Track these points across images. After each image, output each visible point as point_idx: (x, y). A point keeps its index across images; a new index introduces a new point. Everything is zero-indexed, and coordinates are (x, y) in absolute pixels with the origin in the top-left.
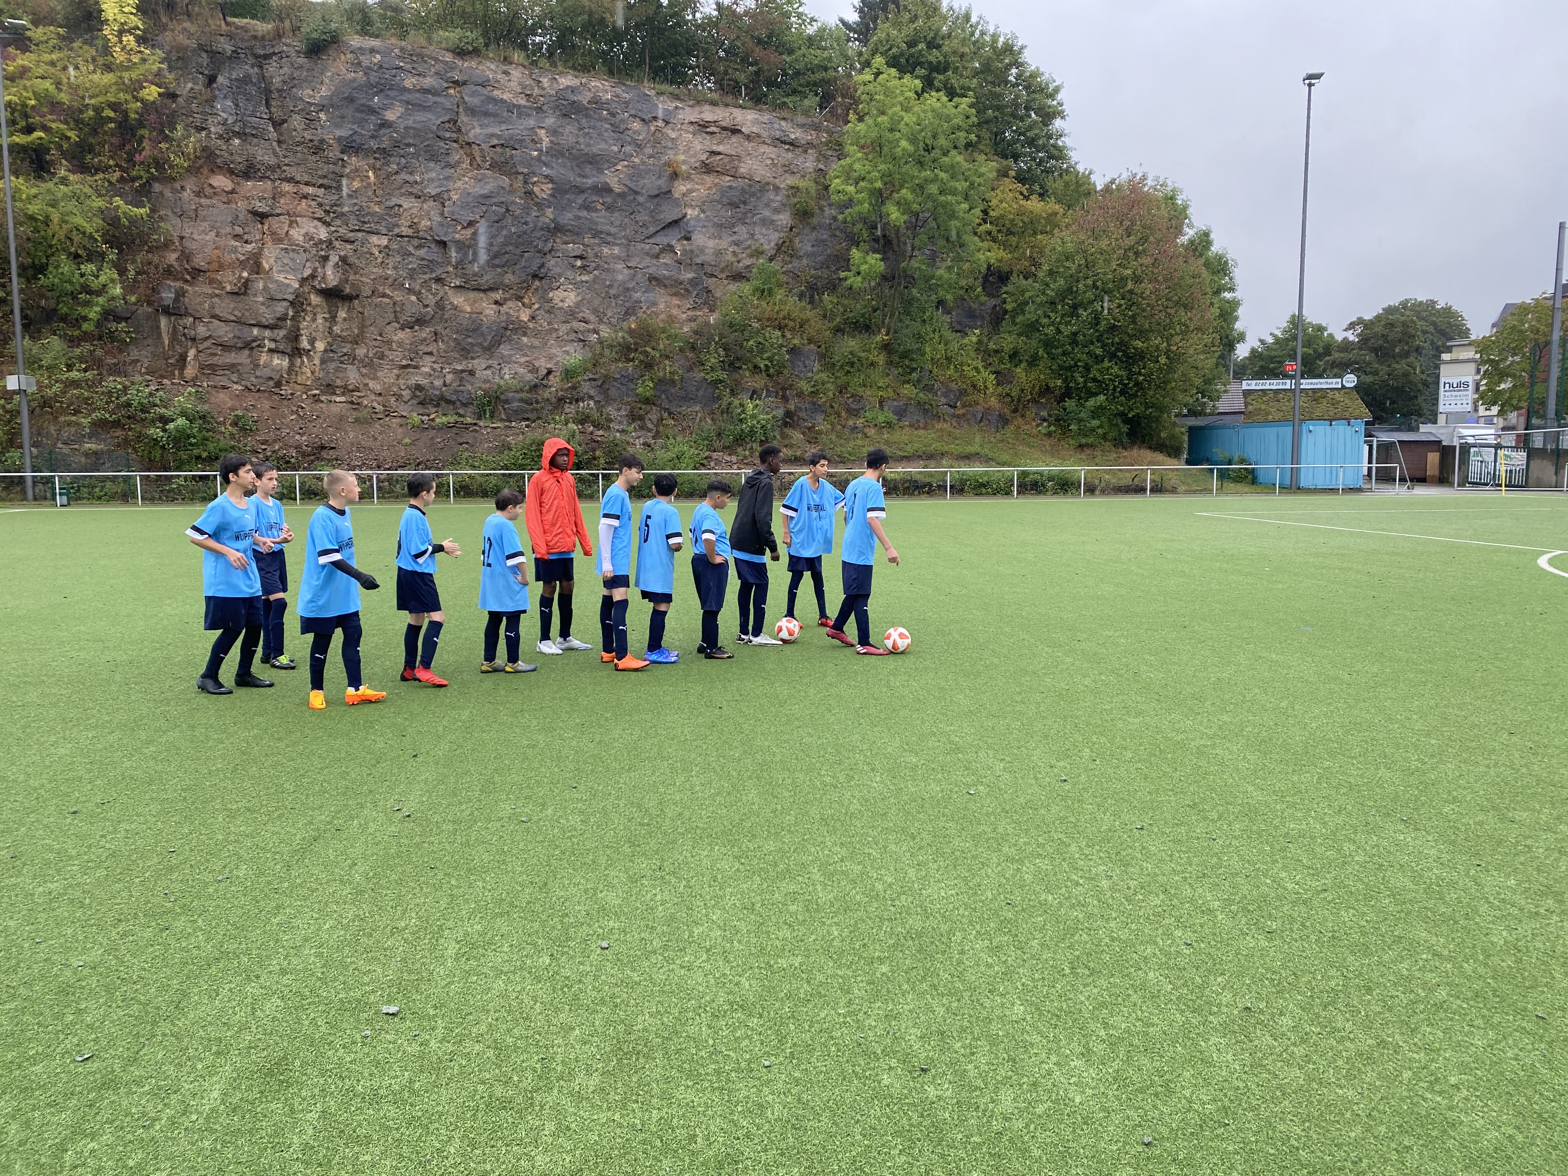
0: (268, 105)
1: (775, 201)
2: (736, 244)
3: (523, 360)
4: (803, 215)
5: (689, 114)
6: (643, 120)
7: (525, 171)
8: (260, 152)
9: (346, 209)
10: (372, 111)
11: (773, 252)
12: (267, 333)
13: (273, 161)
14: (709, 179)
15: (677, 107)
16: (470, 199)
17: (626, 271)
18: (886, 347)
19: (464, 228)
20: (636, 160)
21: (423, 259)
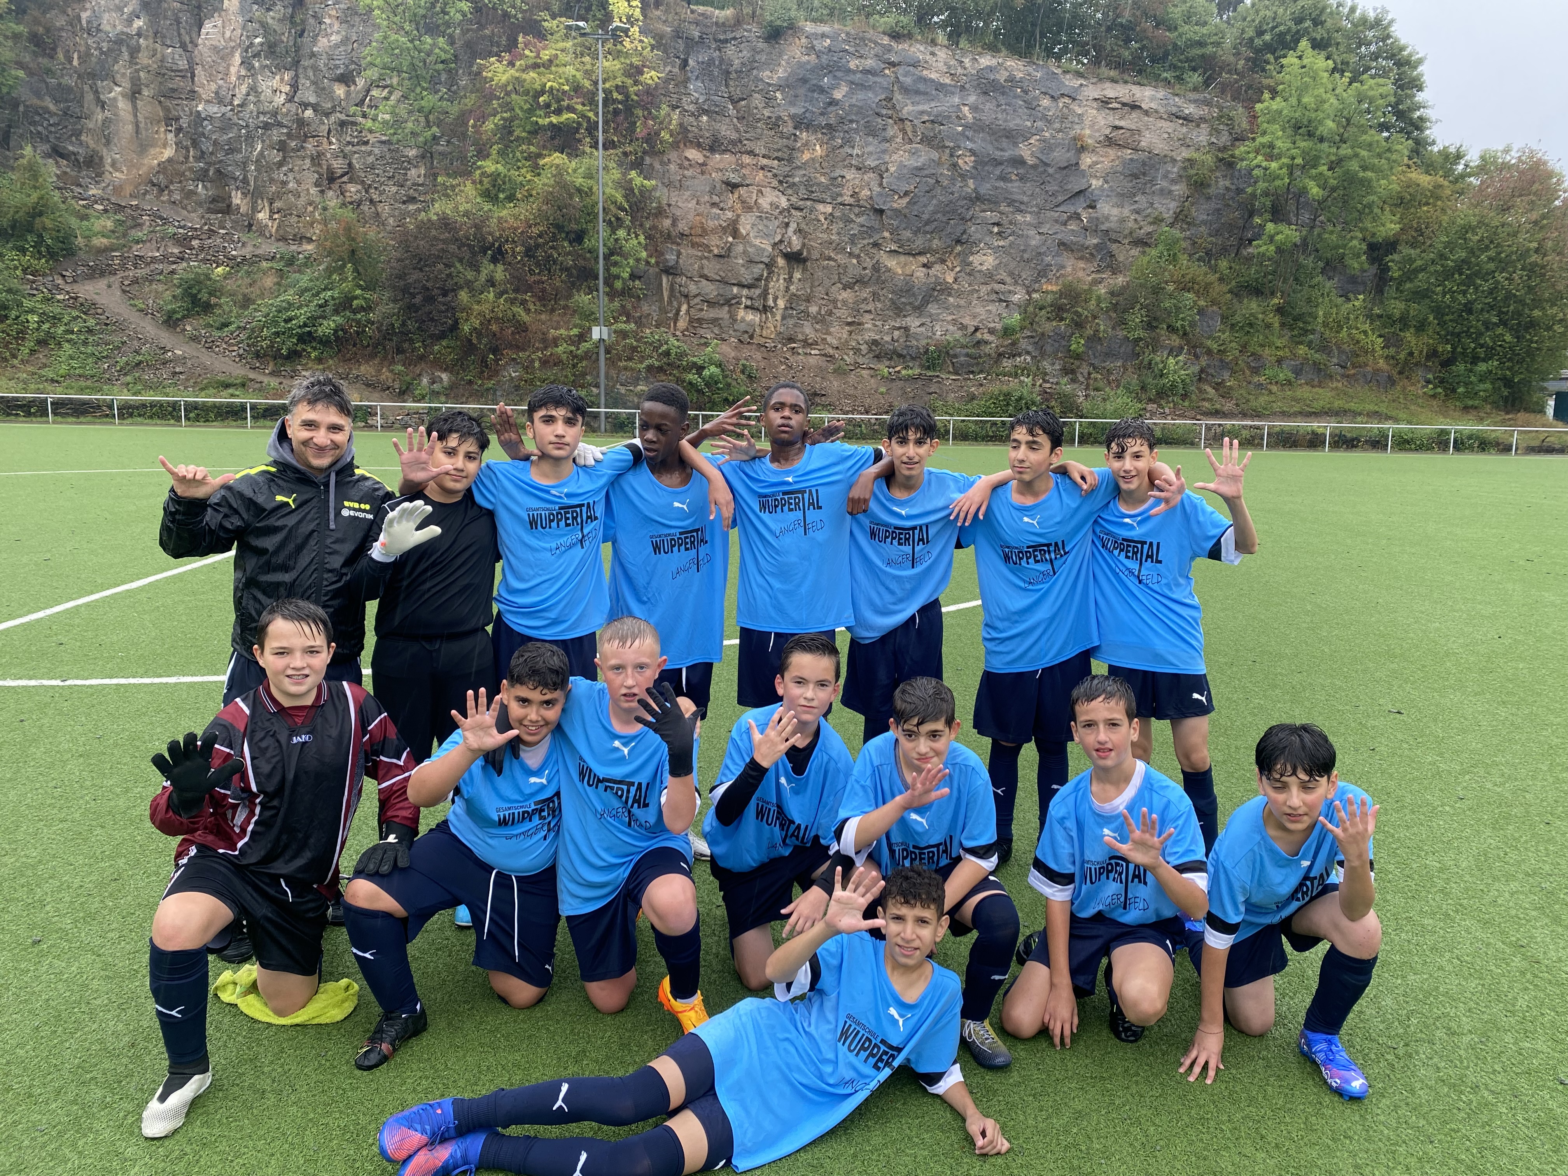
0: (727, 86)
1: (1172, 173)
2: (1137, 213)
3: (950, 318)
4: (1199, 186)
5: (1092, 91)
6: (1052, 97)
7: (952, 144)
8: (724, 128)
9: (797, 179)
10: (822, 90)
11: (1171, 220)
12: (745, 292)
13: (734, 136)
14: (1112, 152)
15: (1081, 85)
16: (906, 171)
17: (1038, 237)
18: (1280, 310)
19: (900, 197)
20: (1047, 134)
21: (863, 226)
